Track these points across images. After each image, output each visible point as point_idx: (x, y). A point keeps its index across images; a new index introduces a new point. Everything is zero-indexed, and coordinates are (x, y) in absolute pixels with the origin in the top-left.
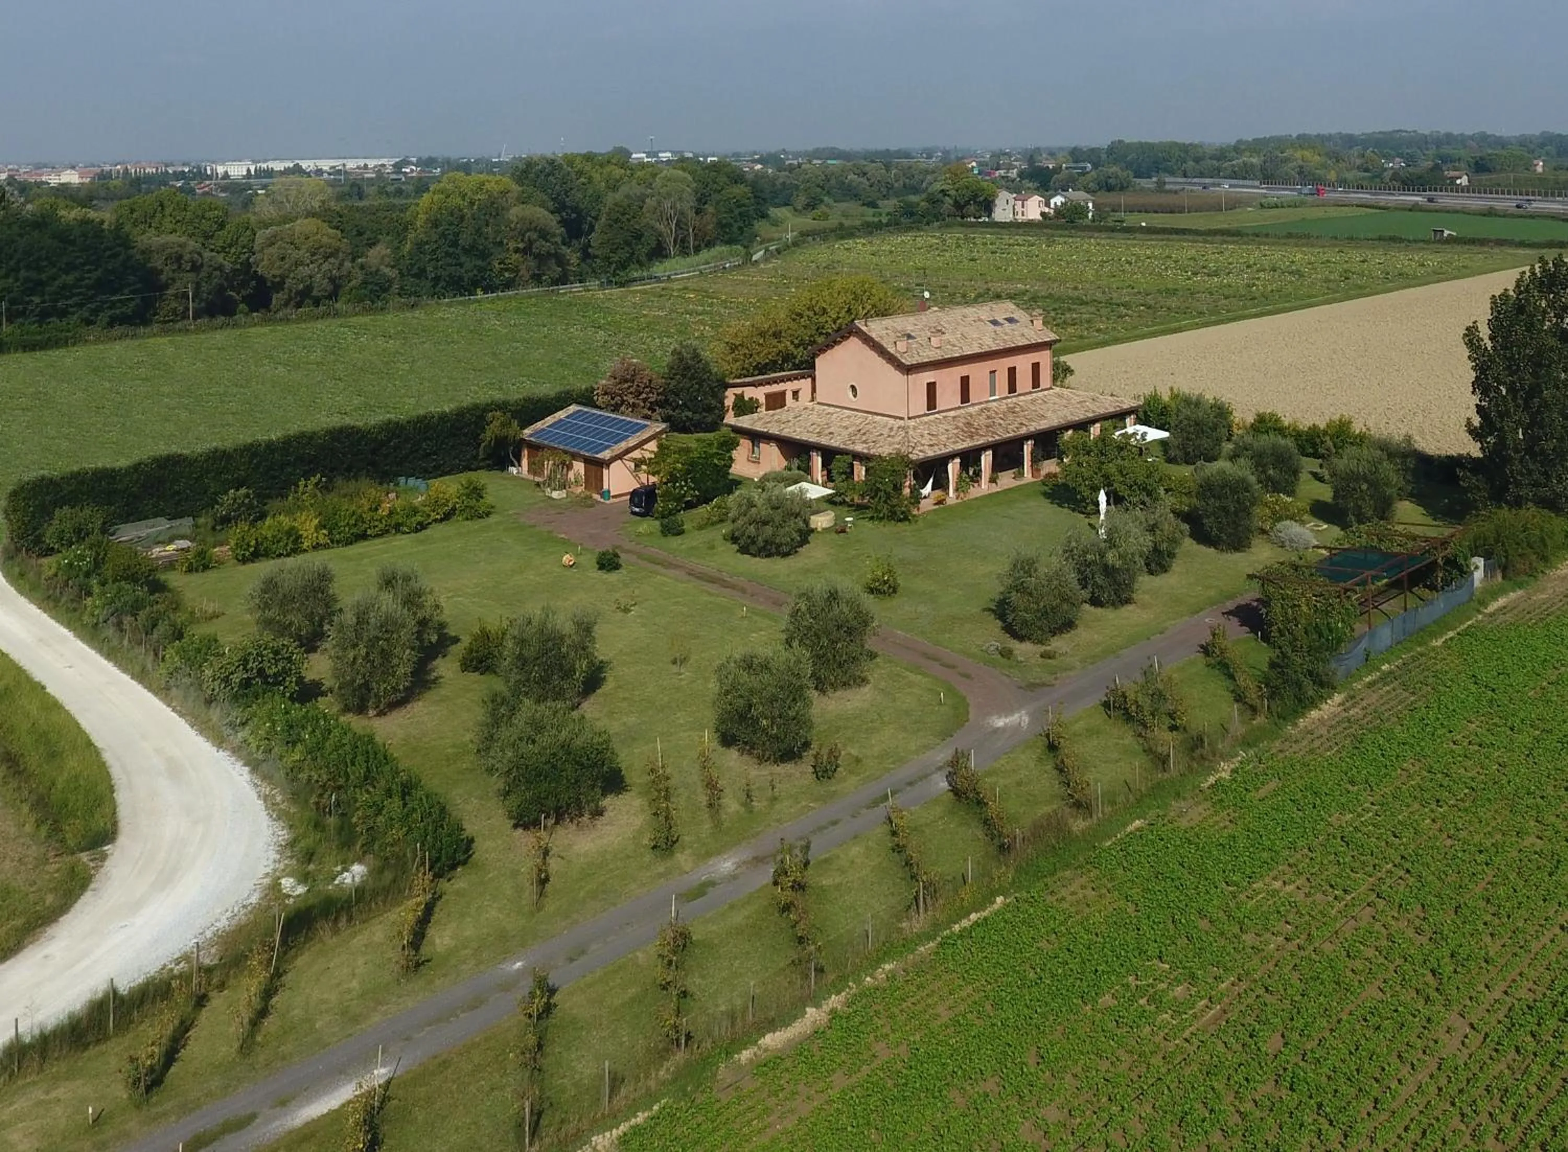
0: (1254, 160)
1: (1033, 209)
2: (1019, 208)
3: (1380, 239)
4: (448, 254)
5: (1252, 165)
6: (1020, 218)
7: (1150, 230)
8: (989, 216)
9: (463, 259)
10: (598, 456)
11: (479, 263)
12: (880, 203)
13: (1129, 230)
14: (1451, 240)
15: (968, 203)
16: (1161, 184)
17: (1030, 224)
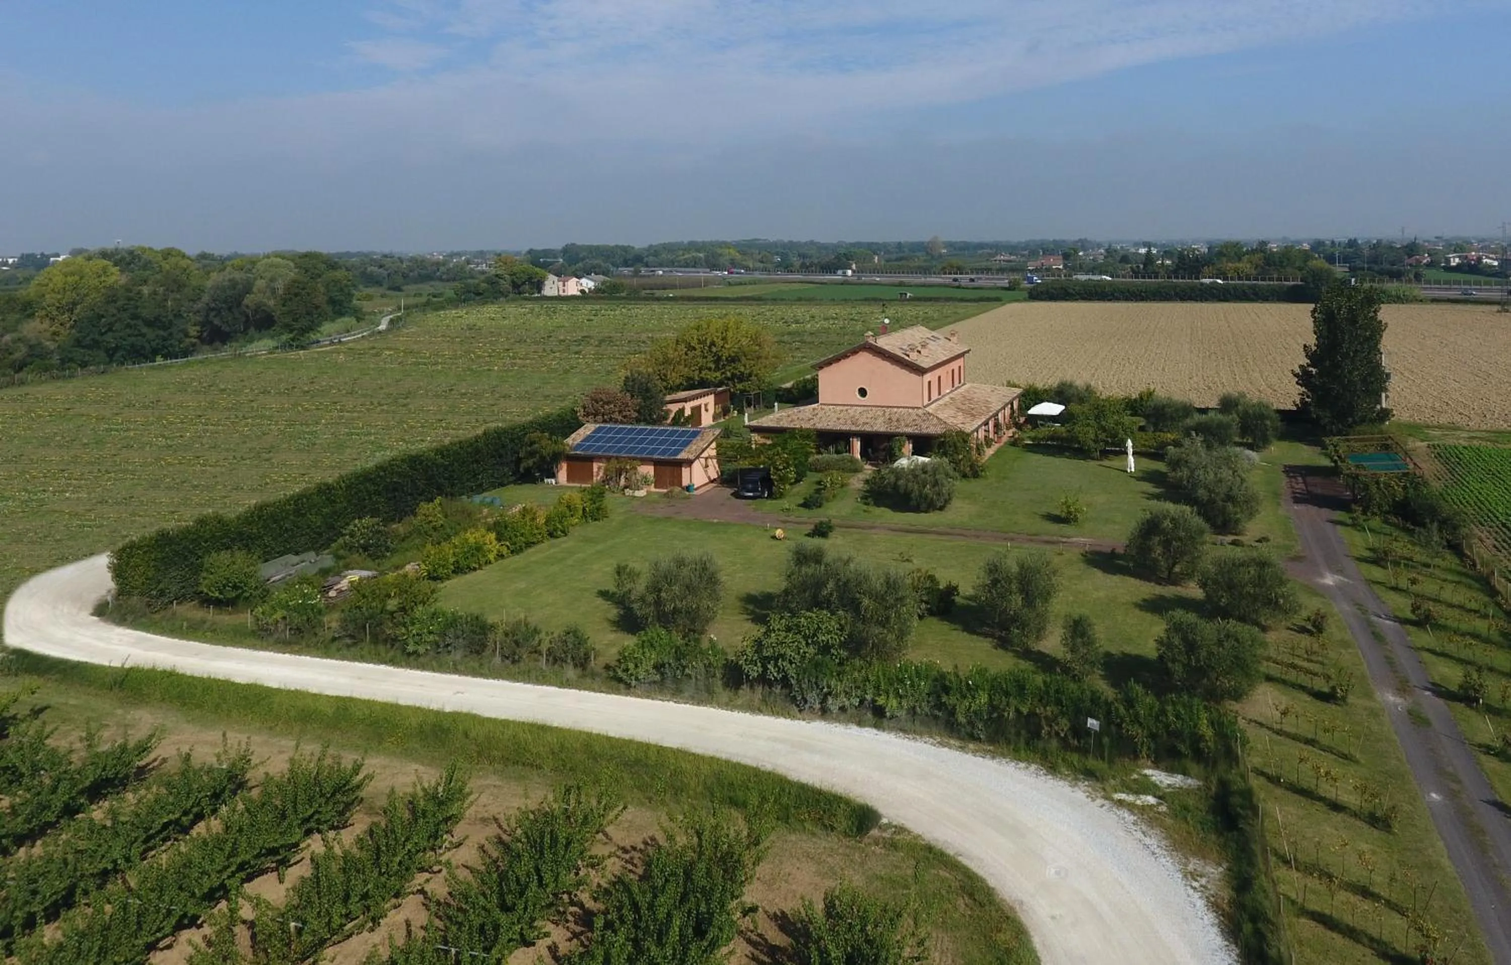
0: (701, 255)
1: (573, 287)
2: (561, 288)
3: (866, 300)
4: (129, 326)
5: (700, 259)
6: (561, 293)
7: (674, 299)
8: (539, 292)
9: (145, 330)
10: (679, 457)
11: (162, 333)
12: (404, 288)
13: (658, 299)
14: (912, 299)
15: (524, 283)
16: (636, 273)
17: (573, 297)
